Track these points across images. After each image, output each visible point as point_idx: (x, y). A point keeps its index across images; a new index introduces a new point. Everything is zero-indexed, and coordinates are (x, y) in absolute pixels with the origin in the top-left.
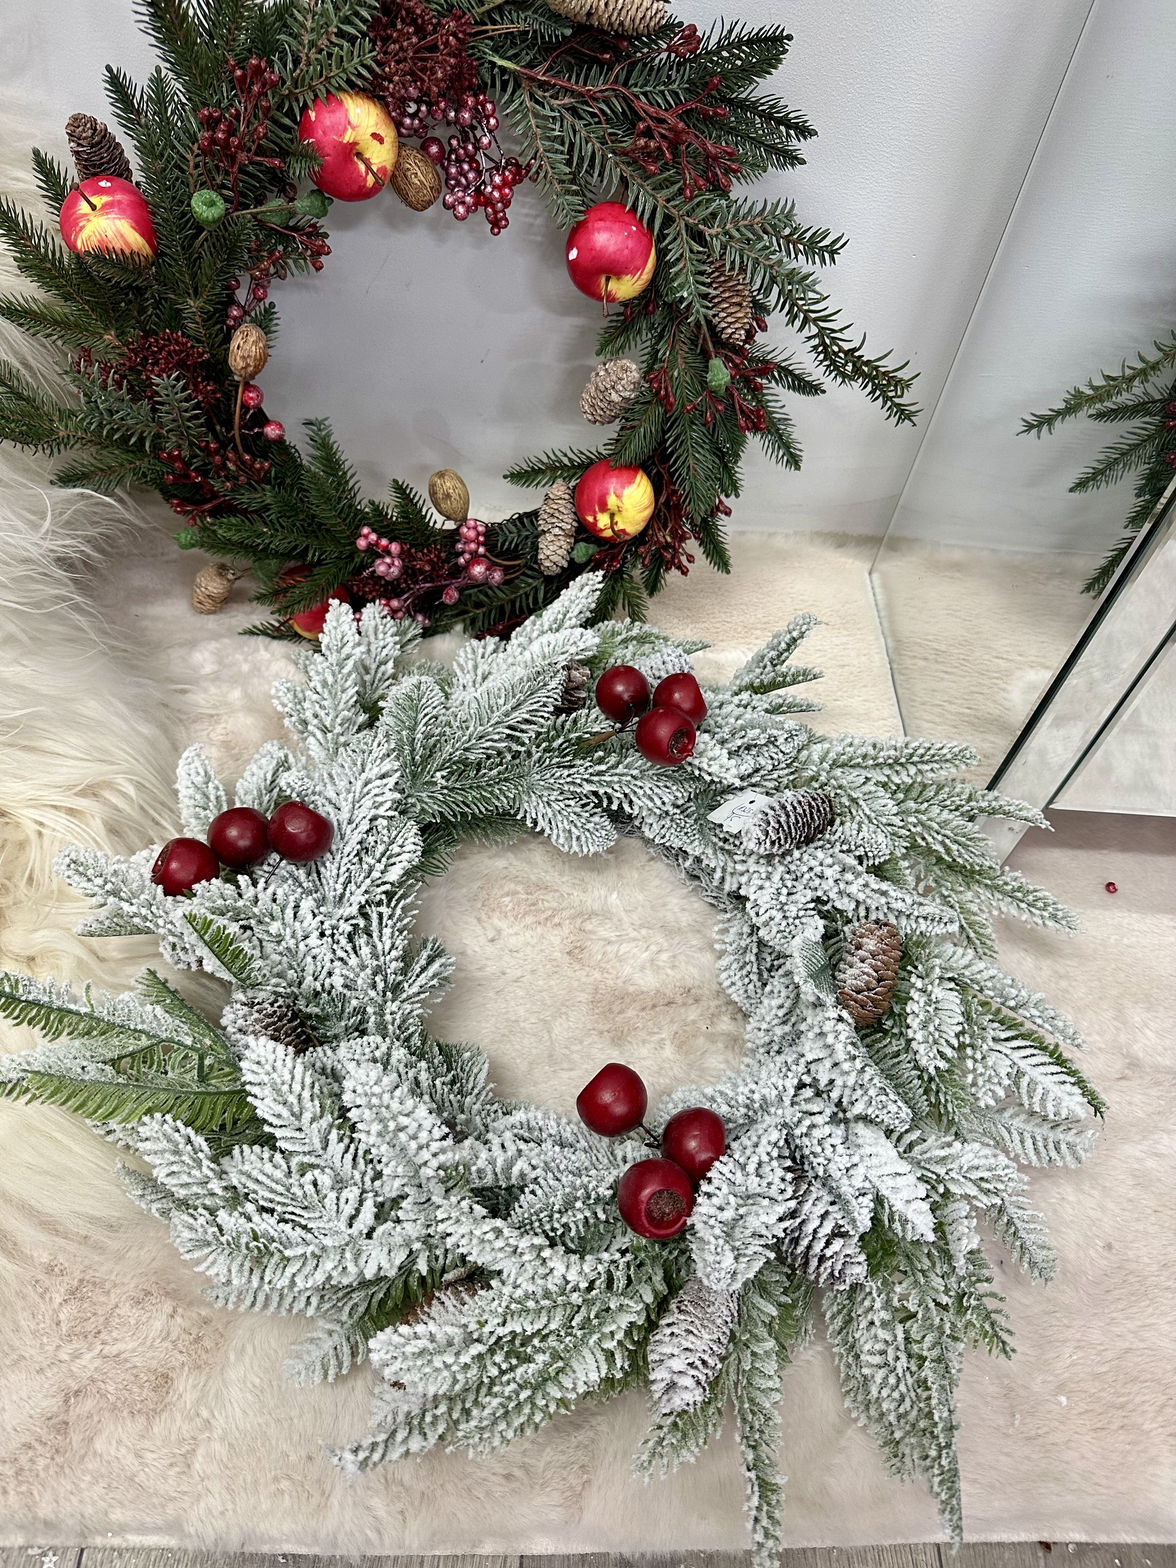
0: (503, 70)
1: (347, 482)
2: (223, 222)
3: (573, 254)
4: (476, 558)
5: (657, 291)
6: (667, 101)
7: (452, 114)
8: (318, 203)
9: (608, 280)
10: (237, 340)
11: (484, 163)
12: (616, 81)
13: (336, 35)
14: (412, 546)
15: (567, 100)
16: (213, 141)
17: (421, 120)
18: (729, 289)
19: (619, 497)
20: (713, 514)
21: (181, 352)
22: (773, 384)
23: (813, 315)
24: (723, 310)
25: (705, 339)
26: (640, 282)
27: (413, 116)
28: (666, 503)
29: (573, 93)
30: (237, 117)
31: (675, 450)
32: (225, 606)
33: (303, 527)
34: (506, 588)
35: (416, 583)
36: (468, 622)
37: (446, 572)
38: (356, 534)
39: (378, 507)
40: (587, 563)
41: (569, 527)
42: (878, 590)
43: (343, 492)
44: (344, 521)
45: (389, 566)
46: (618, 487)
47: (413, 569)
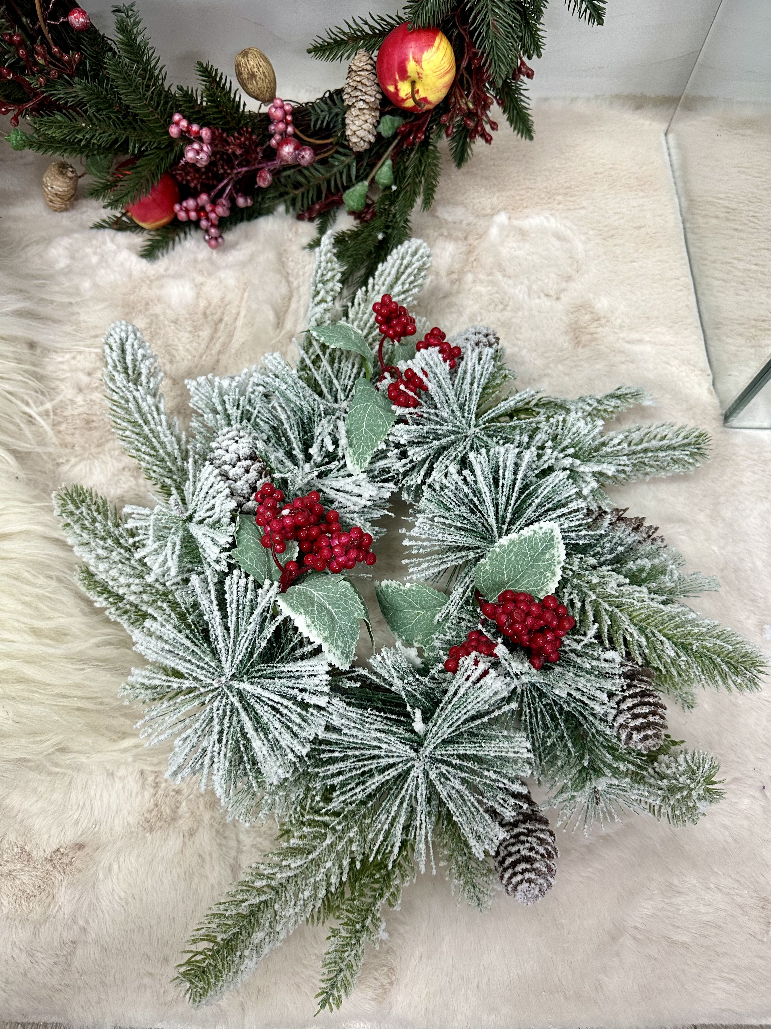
1: (152, 69)
4: (285, 138)
14: (224, 130)
19: (418, 61)
20: (515, 77)
28: (468, 68)
31: (475, 5)
32: (75, 203)
33: (119, 119)
34: (319, 167)
35: (232, 168)
36: (289, 203)
37: (260, 155)
38: (169, 122)
39: (187, 92)
40: (394, 136)
41: (373, 99)
42: (673, 151)
43: (150, 79)
44: (156, 109)
45: (198, 152)
46: (417, 51)
47: (228, 154)
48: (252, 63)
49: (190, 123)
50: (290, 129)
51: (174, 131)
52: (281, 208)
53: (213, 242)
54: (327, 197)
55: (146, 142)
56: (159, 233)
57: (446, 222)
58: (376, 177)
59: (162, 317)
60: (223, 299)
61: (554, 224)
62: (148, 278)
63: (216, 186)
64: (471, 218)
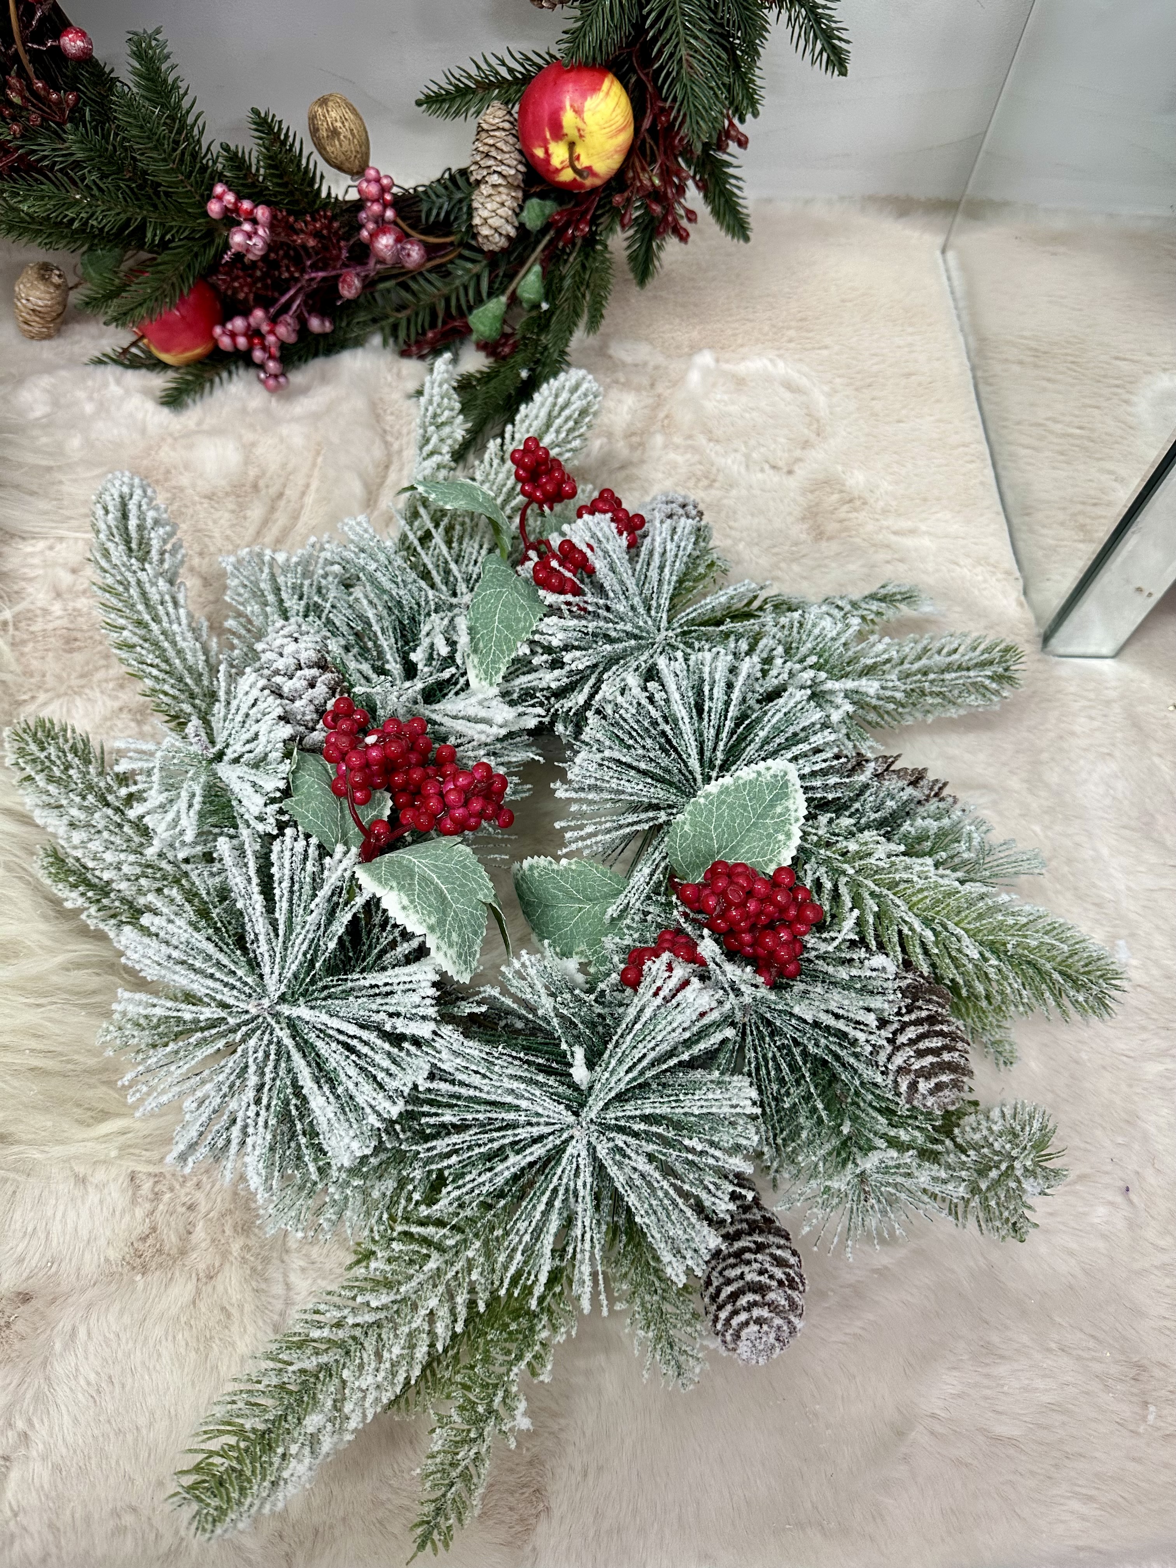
1: (185, 116)
4: (382, 226)
14: (290, 212)
19: (578, 112)
20: (721, 147)
28: (652, 130)
32: (64, 328)
33: (131, 189)
34: (432, 277)
35: (303, 271)
36: (388, 331)
37: (345, 254)
38: (209, 196)
39: (236, 153)
40: (543, 231)
41: (512, 172)
42: (955, 274)
43: (179, 132)
44: (189, 177)
45: (249, 236)
46: (577, 95)
47: (295, 249)
48: (334, 115)
49: (239, 198)
50: (389, 214)
51: (214, 208)
52: (377, 340)
53: (271, 382)
54: (444, 323)
55: (172, 228)
56: (191, 370)
57: (624, 364)
58: (519, 291)
59: (190, 491)
60: (284, 466)
61: (782, 369)
62: (171, 435)
63: (277, 300)
64: (660, 359)
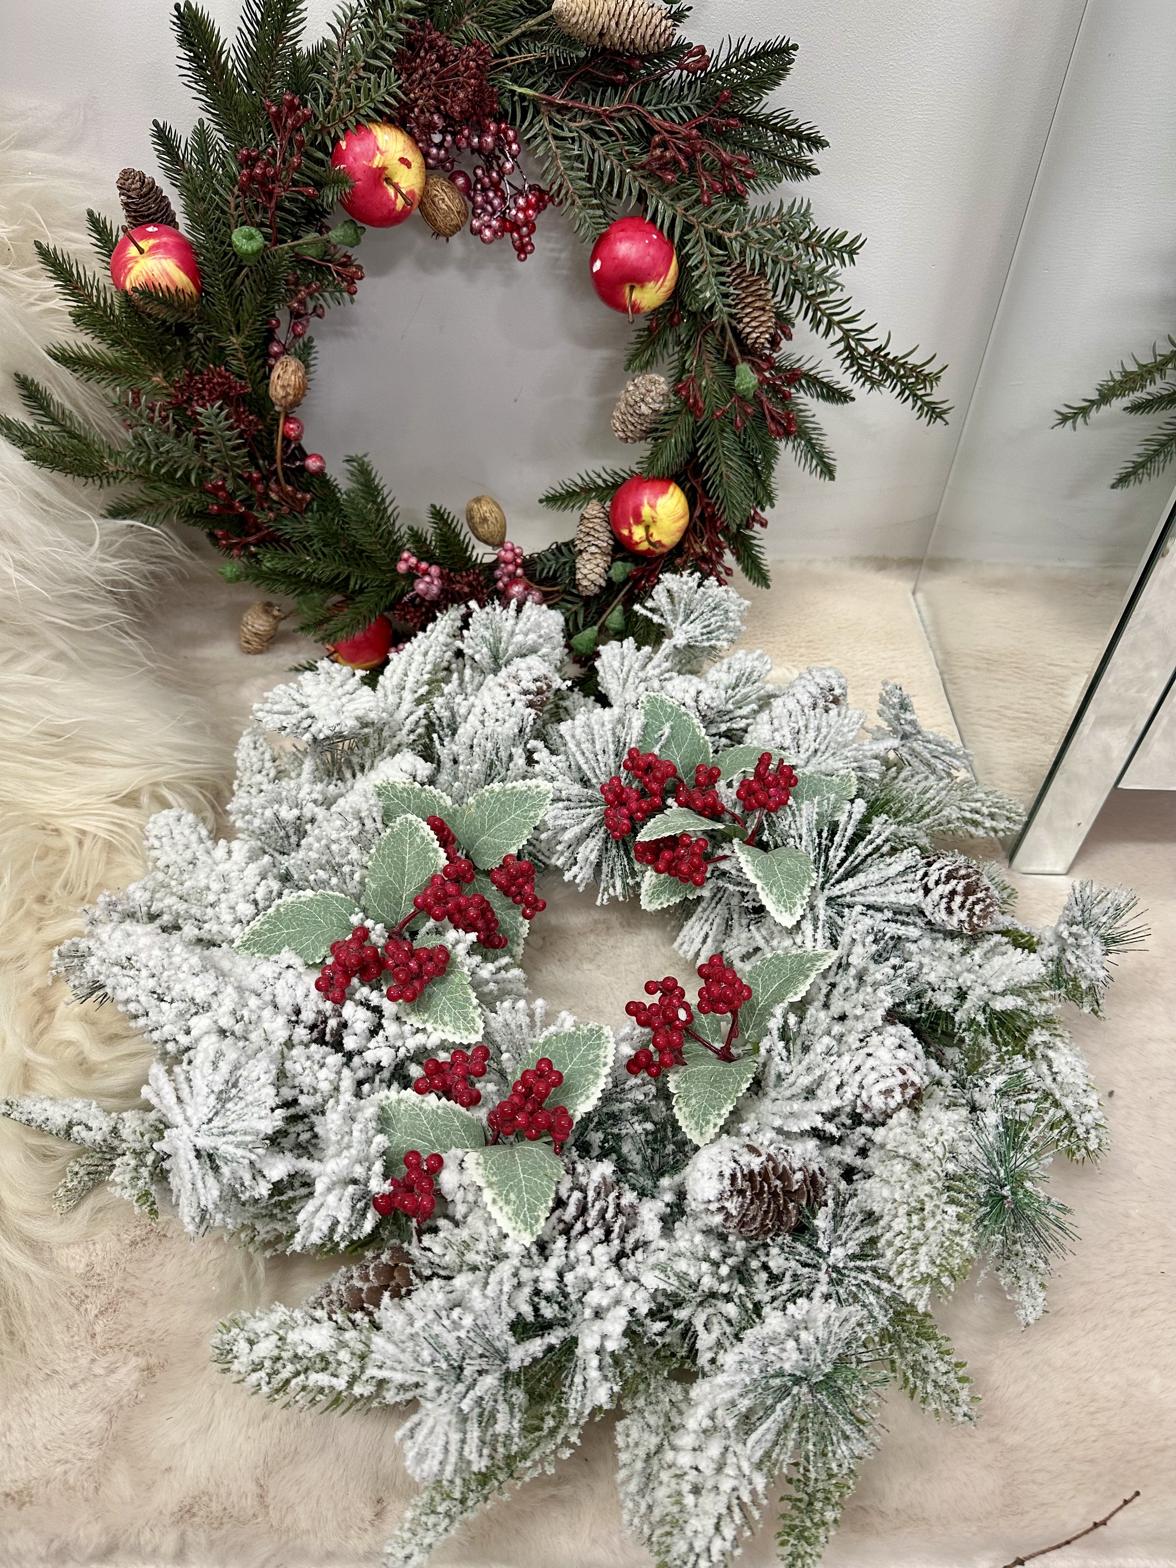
0: (523, 97)
1: (386, 509)
2: (262, 255)
3: (597, 266)
4: (514, 579)
5: (682, 302)
6: (681, 117)
7: (476, 140)
8: (351, 232)
9: (632, 288)
10: (278, 371)
11: (508, 190)
12: (631, 100)
13: (364, 68)
14: (451, 570)
15: (584, 122)
16: (251, 178)
17: (447, 150)
18: (751, 294)
19: (653, 507)
20: (749, 526)
21: (223, 384)
22: (802, 394)
23: (836, 318)
24: (747, 314)
25: (730, 346)
26: (663, 289)
27: (440, 146)
28: (701, 517)
29: (590, 115)
30: (274, 155)
31: (708, 458)
33: (344, 554)
38: (397, 558)
39: (417, 532)
40: (624, 583)
41: (605, 545)
42: (923, 608)
43: (381, 519)
44: (385, 547)
45: (428, 584)
46: (651, 497)
48: (485, 509)
49: (420, 560)
50: (519, 571)
51: (402, 567)
55: (368, 579)
58: (607, 622)
